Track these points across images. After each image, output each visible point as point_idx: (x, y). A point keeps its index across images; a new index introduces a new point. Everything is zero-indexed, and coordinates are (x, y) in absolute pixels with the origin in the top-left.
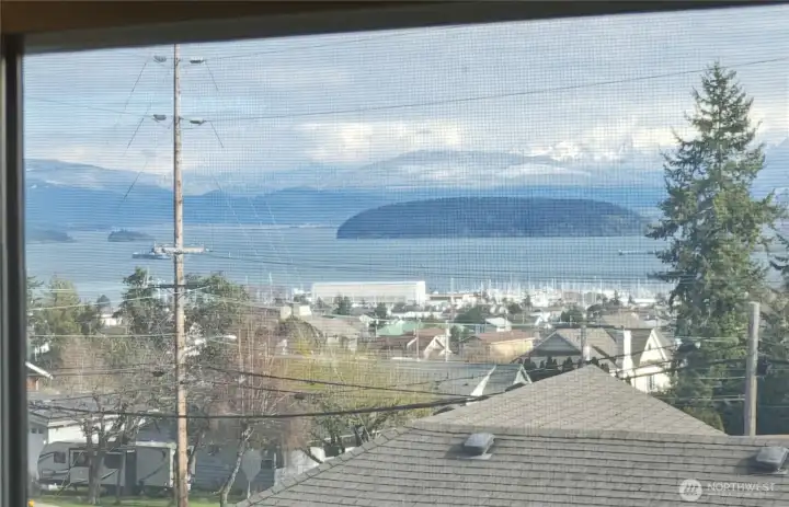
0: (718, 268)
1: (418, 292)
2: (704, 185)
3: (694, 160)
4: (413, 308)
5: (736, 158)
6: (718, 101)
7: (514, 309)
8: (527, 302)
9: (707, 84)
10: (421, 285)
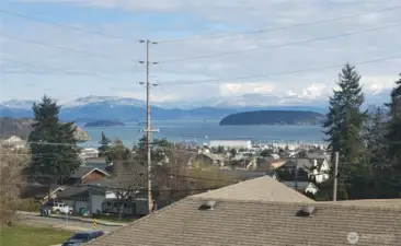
0: (346, 138)
1: (248, 145)
2: (343, 107)
3: (339, 98)
4: (246, 150)
5: (354, 98)
6: (348, 77)
7: (281, 150)
8: (287, 148)
9: (344, 71)
10: (249, 142)
